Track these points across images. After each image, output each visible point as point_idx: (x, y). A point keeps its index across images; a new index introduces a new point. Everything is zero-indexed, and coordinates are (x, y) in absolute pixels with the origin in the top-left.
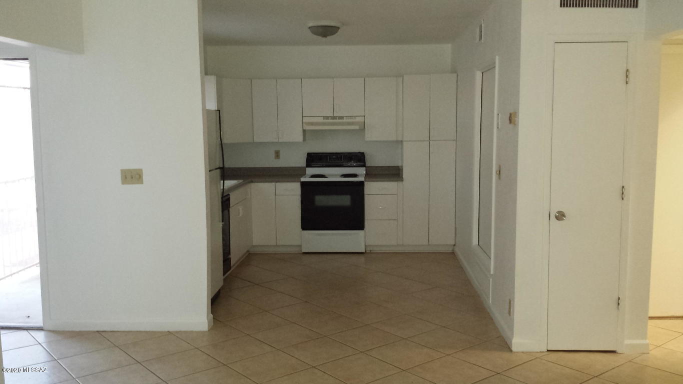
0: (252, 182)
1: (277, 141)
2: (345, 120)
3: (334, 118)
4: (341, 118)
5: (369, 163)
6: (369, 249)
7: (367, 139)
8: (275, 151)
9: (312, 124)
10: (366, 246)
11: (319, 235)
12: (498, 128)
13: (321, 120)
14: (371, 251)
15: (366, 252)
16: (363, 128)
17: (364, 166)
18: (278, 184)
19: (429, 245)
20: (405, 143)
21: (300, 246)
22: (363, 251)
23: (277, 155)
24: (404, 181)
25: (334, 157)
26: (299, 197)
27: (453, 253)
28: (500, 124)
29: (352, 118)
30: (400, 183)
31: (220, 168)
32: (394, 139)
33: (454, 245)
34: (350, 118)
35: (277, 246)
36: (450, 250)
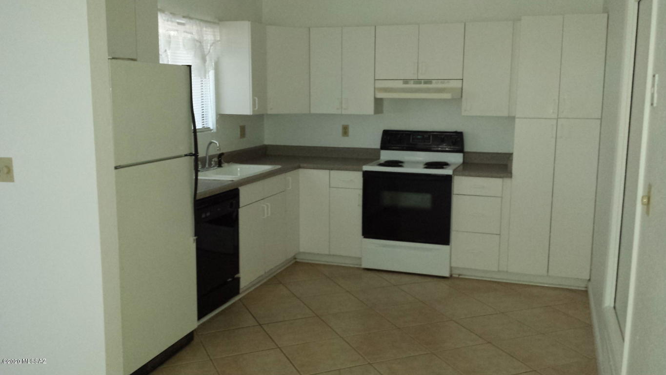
0: (299, 167)
1: (339, 112)
2: (433, 85)
3: (418, 81)
4: (428, 82)
5: (468, 148)
6: (456, 273)
7: (464, 114)
8: (343, 125)
9: (386, 90)
10: (451, 268)
11: (385, 246)
12: (652, 104)
13: (400, 85)
14: (459, 275)
15: (451, 276)
16: (458, 97)
17: (461, 150)
18: (333, 172)
19: (548, 276)
20: (517, 120)
21: (360, 259)
22: (447, 275)
23: (345, 131)
24: (513, 177)
25: (419, 137)
26: (360, 192)
27: (585, 292)
28: (656, 96)
29: (443, 83)
30: (507, 181)
31: (190, 155)
32: (506, 114)
33: (589, 280)
34: (441, 83)
35: (329, 255)
36: (581, 286)
